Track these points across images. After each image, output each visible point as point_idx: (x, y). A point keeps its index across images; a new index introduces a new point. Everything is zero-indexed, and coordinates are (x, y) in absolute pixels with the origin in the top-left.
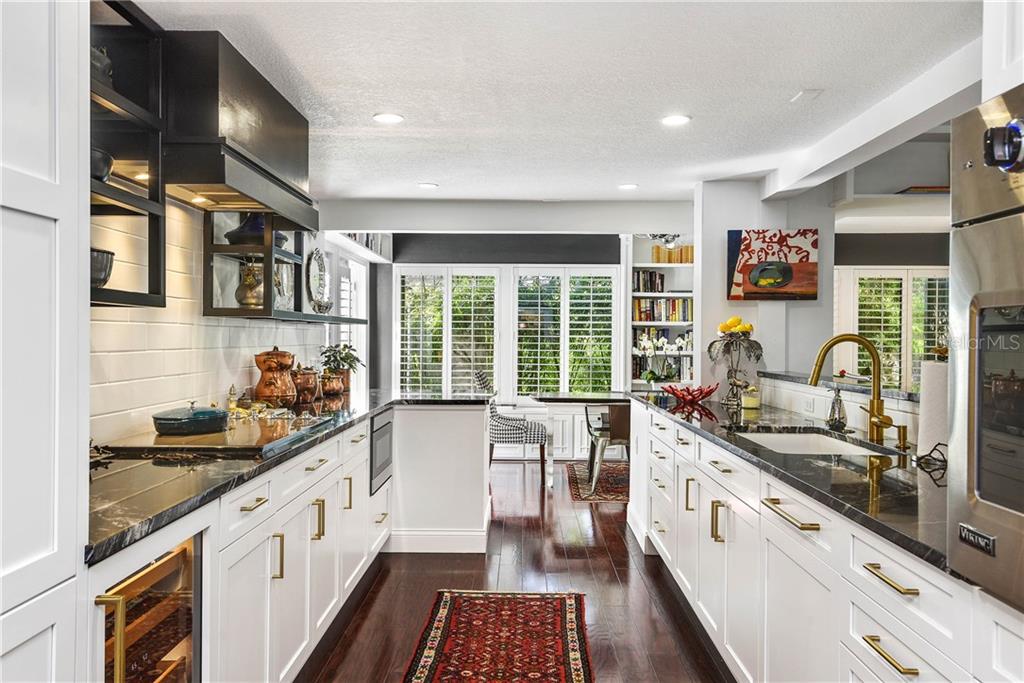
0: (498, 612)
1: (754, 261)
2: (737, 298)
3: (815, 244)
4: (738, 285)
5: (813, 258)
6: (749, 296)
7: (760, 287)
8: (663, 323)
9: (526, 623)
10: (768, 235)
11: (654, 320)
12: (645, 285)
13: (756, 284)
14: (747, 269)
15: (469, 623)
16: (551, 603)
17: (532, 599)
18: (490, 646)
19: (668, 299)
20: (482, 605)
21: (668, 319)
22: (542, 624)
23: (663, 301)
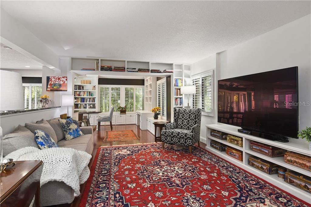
1: (53, 83)
2: (49, 91)
3: (66, 80)
4: (49, 88)
5: (66, 83)
6: (51, 90)
7: (54, 88)
8: (82, 97)
10: (56, 78)
12: (78, 89)
13: (53, 88)
14: (51, 85)
23: (82, 92)
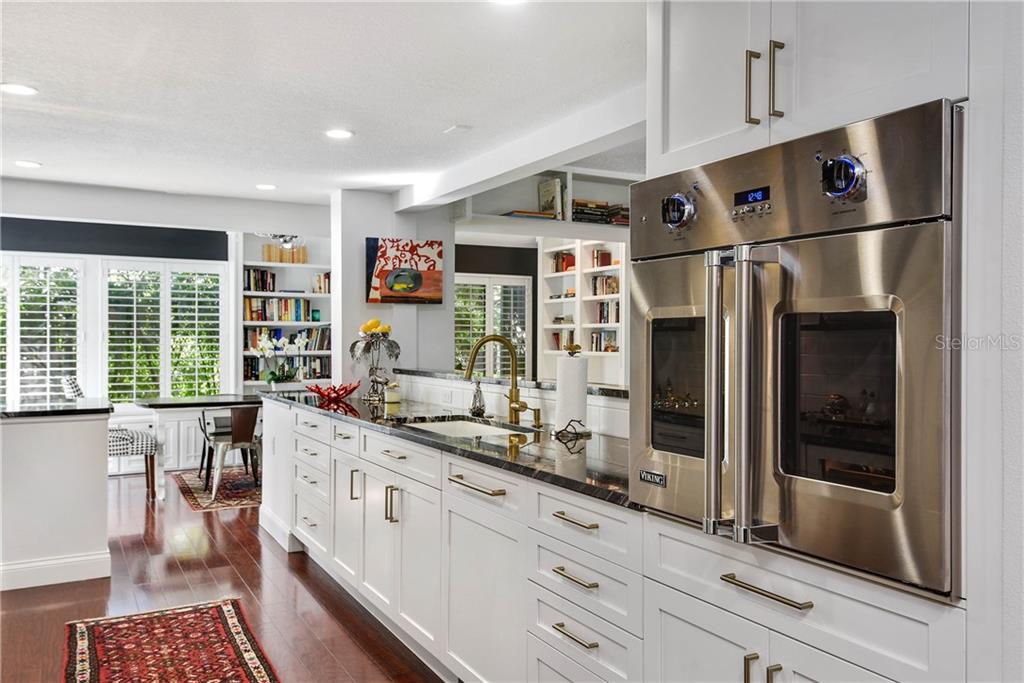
0: (150, 631)
1: (389, 267)
2: (375, 301)
3: (440, 255)
4: (376, 289)
5: (439, 267)
6: (386, 300)
7: (396, 291)
8: (276, 323)
9: (186, 636)
10: (401, 243)
11: (266, 320)
12: (256, 284)
13: (391, 289)
14: (383, 274)
15: (120, 648)
16: (207, 613)
17: (183, 613)
18: (153, 665)
19: (280, 299)
20: (128, 628)
21: (280, 319)
22: (204, 634)
23: (275, 300)
